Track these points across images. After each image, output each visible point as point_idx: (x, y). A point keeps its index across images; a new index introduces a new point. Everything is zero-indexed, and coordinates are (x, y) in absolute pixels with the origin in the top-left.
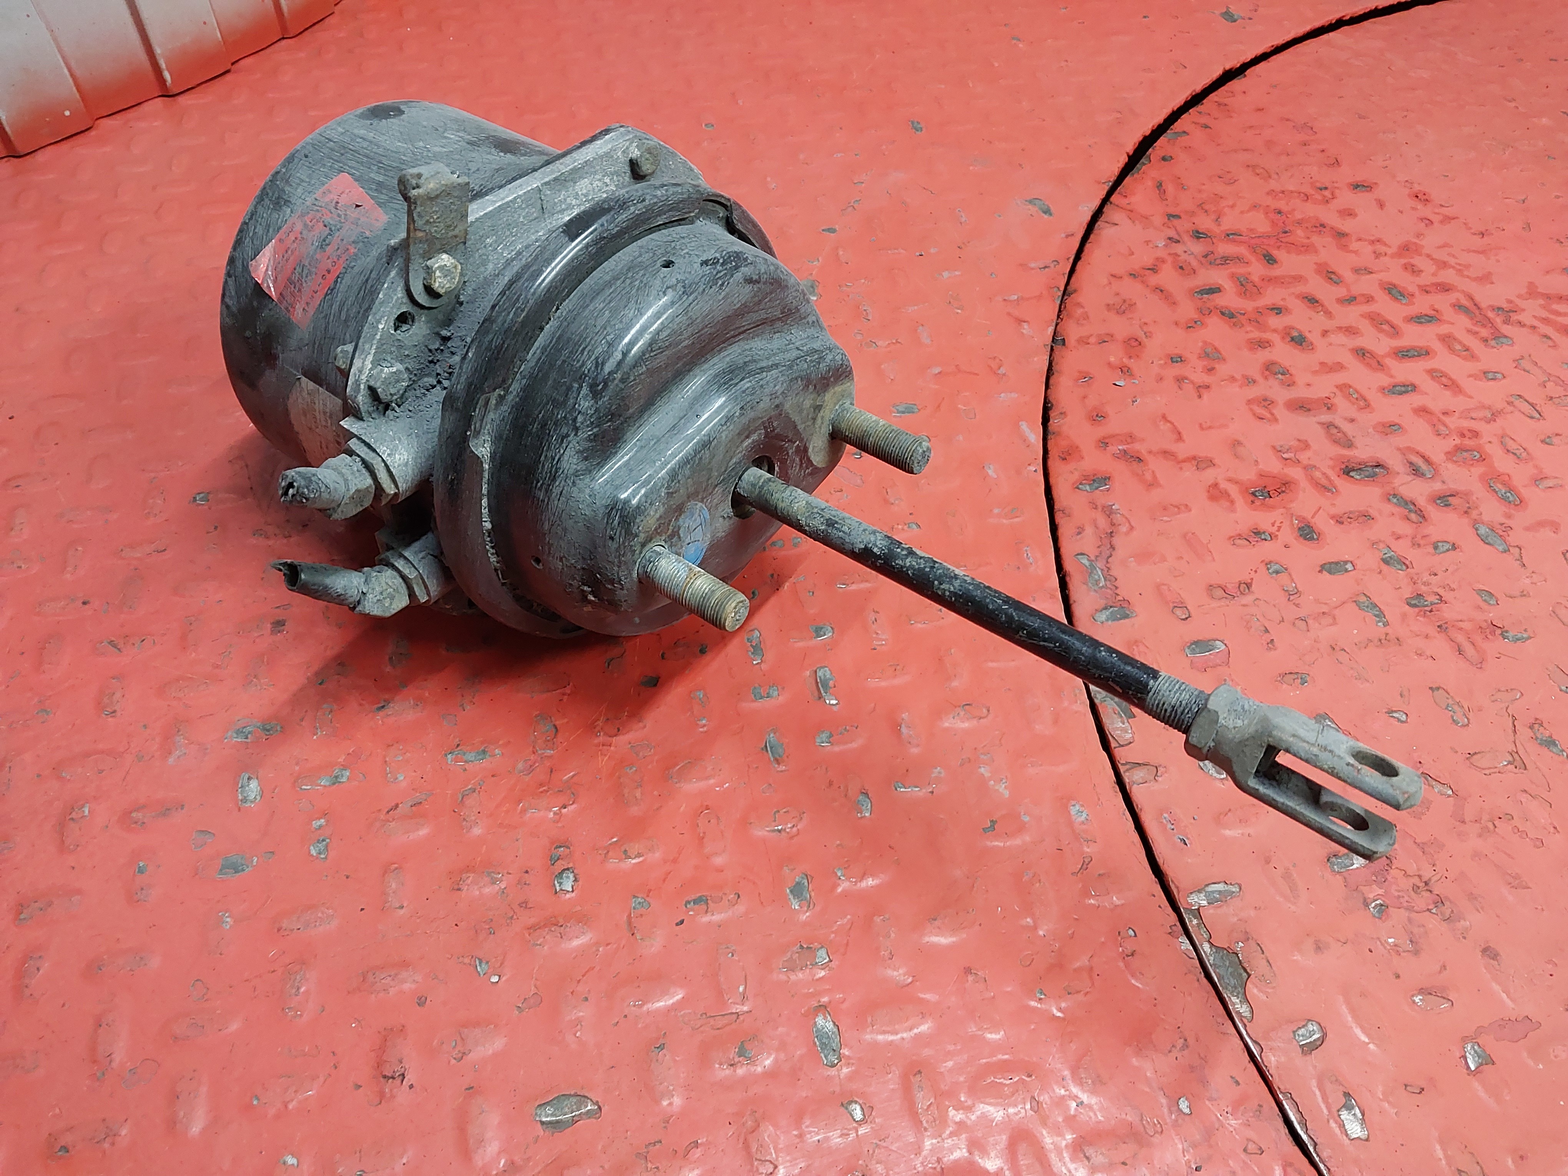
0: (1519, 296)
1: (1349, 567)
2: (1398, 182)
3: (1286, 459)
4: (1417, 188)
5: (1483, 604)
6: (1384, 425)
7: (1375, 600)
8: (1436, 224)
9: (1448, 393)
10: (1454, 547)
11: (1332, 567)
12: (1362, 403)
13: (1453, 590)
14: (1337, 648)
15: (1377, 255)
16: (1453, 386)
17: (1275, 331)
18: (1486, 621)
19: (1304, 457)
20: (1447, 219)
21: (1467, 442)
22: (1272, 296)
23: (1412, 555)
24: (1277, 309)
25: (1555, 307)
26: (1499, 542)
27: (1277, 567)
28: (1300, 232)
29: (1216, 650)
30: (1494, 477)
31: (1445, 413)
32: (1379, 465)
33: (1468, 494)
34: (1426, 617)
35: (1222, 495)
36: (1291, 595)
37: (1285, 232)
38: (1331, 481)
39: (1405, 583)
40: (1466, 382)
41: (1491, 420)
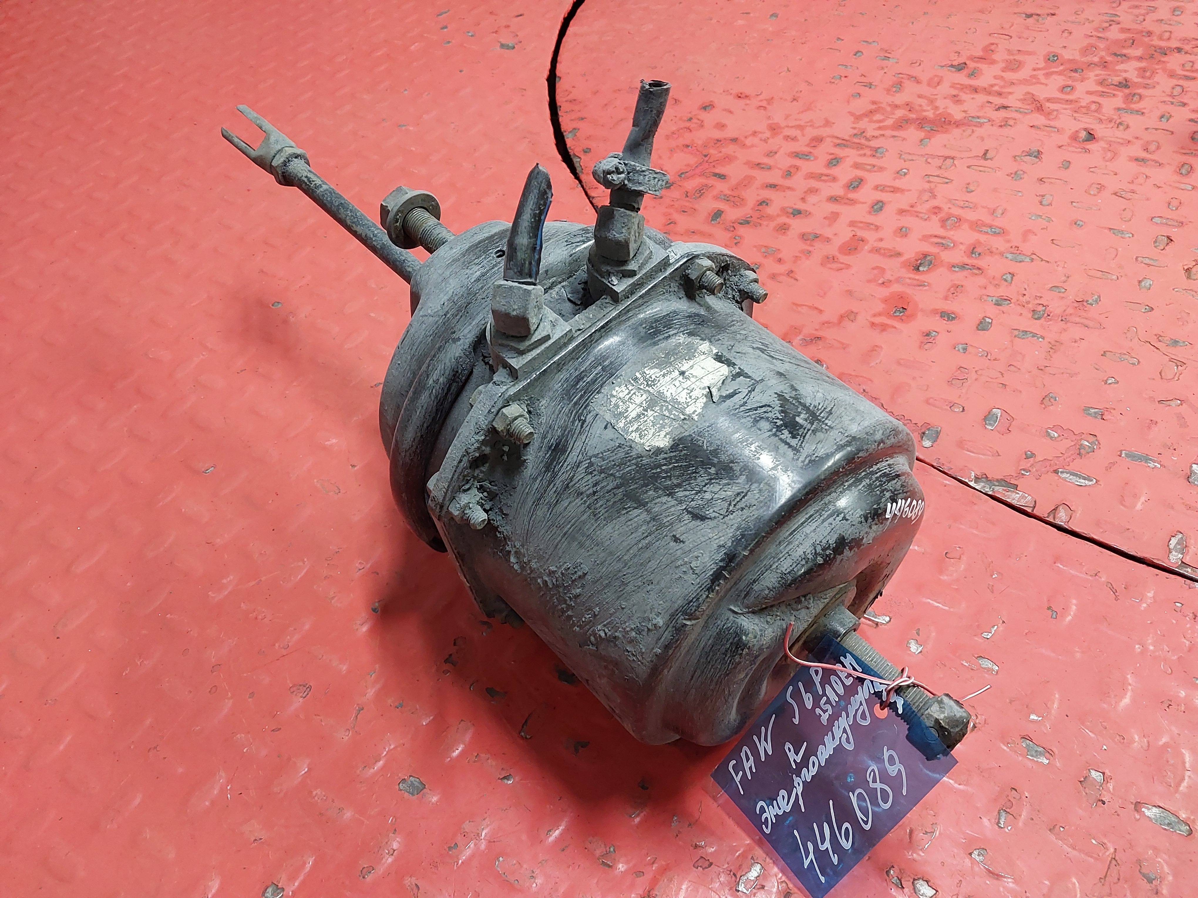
0: (854, 123)
1: (988, 320)
2: (721, 94)
3: (883, 283)
4: (734, 92)
5: (1062, 295)
6: (895, 232)
7: (1022, 329)
8: (768, 107)
9: (898, 195)
10: (1013, 275)
11: (982, 326)
12: (872, 227)
13: (1041, 297)
14: (1043, 368)
15: (765, 141)
16: (895, 190)
17: (778, 216)
18: (1073, 302)
19: (888, 276)
20: (770, 101)
21: (942, 215)
22: (751, 196)
23: (1002, 291)
24: (764, 202)
25: (875, 118)
26: (1023, 257)
27: (960, 346)
28: (712, 151)
29: (999, 415)
30: (976, 226)
31: (912, 206)
32: (925, 256)
33: (979, 242)
34: (1050, 320)
35: (884, 328)
36: (986, 356)
37: (706, 156)
38: (918, 280)
39: (1019, 309)
40: (897, 184)
41: (934, 197)
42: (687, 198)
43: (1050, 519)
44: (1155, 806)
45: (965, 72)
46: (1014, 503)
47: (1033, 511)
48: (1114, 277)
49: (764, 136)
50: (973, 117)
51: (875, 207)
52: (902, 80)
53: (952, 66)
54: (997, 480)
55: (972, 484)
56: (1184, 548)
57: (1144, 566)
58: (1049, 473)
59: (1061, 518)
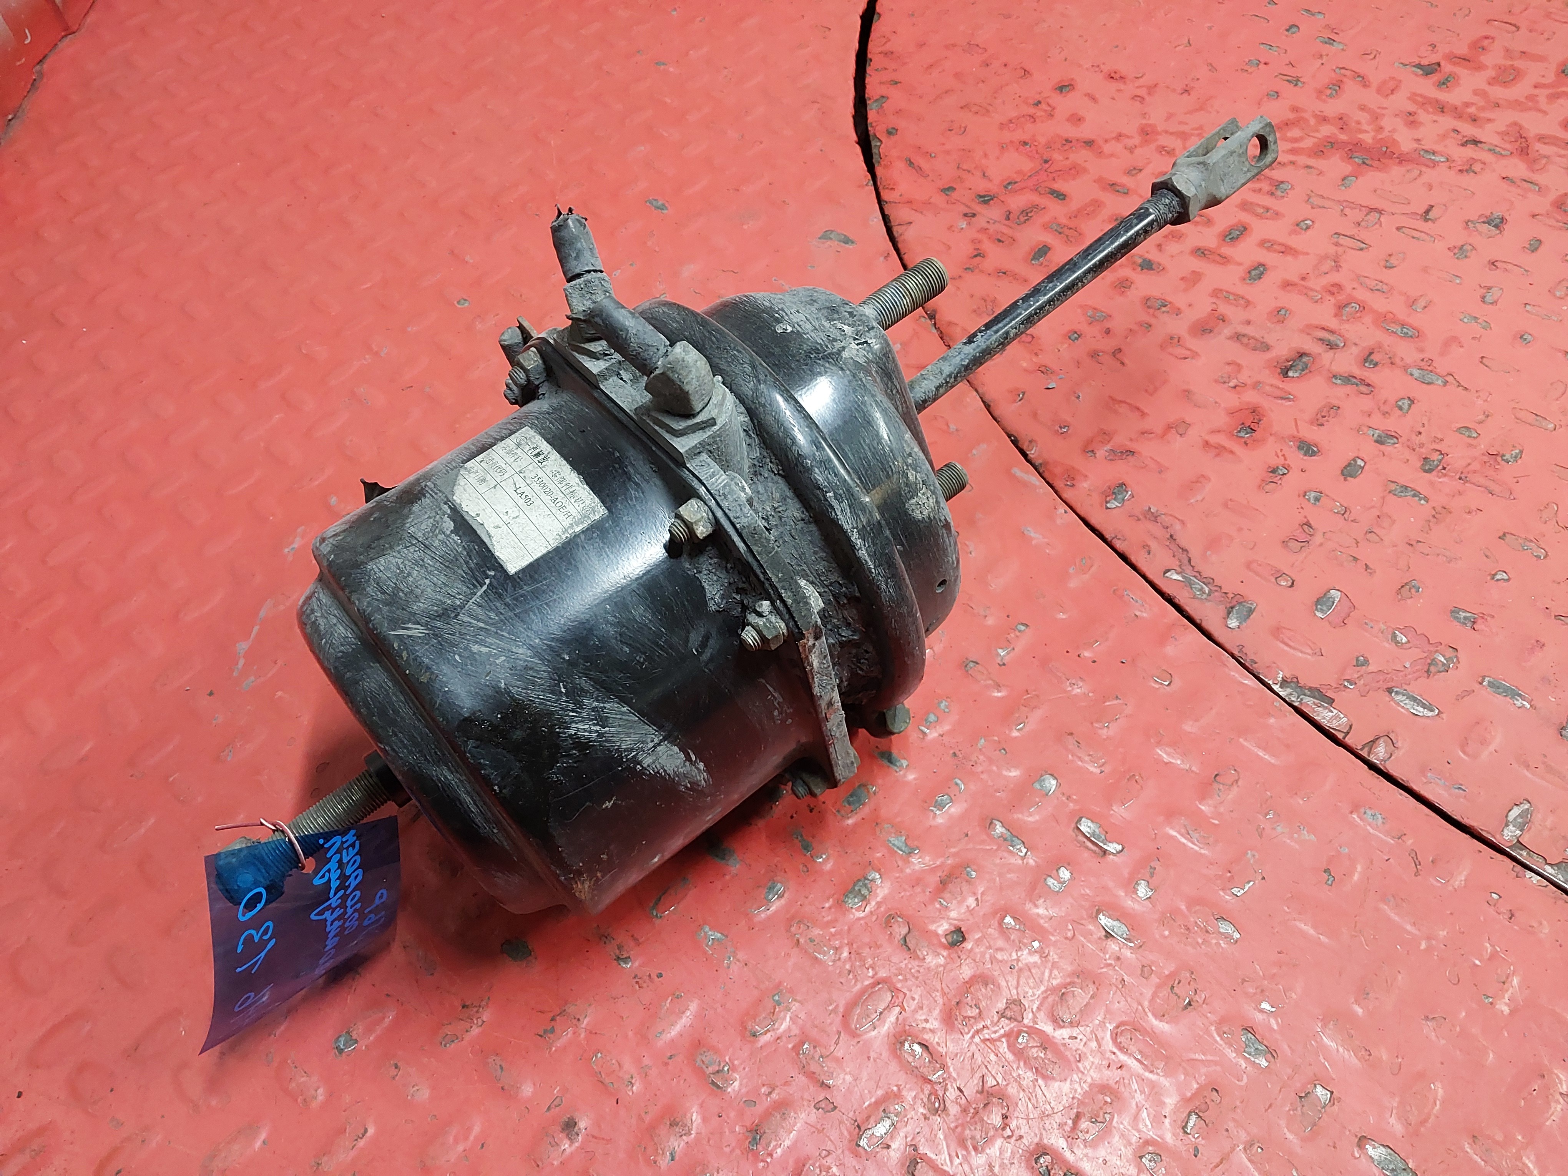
2: (1087, 69)
3: (1235, 387)
4: (1106, 69)
5: (1470, 441)
6: (1273, 314)
7: (1402, 481)
8: (1147, 97)
9: (1289, 258)
10: (1412, 401)
11: (1350, 470)
12: (1242, 302)
13: (1442, 440)
14: (1414, 543)
15: (1131, 150)
16: (1287, 250)
18: (1483, 454)
19: (1244, 377)
20: (1152, 89)
21: (1342, 297)
23: (1391, 424)
26: (1434, 378)
27: (1313, 494)
28: (1057, 156)
29: (1337, 600)
30: (1383, 320)
31: (1303, 279)
32: (1302, 355)
33: (1380, 346)
34: (1445, 475)
35: (1220, 450)
36: (1343, 514)
37: (1046, 162)
38: (1282, 389)
39: (1407, 454)
40: (1293, 241)
41: (1338, 268)
42: (1007, 222)
43: (1364, 753)
44: (1383, 1145)
45: (1435, 78)
46: (1325, 723)
47: (1344, 738)
48: (1551, 426)
49: (1130, 143)
50: (1426, 151)
51: (1253, 273)
52: (1345, 80)
53: (1419, 66)
54: (1310, 689)
55: (1276, 688)
56: (1524, 823)
57: (1467, 836)
58: (1380, 691)
59: (1379, 754)
